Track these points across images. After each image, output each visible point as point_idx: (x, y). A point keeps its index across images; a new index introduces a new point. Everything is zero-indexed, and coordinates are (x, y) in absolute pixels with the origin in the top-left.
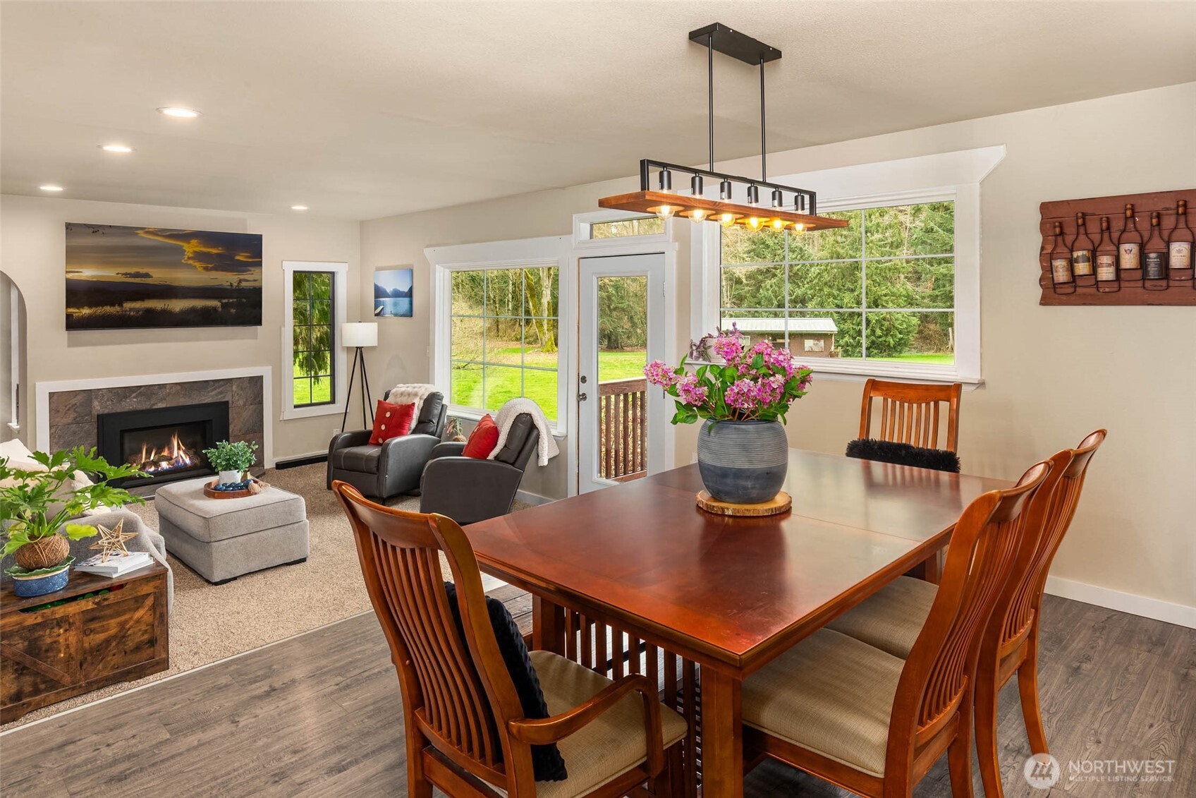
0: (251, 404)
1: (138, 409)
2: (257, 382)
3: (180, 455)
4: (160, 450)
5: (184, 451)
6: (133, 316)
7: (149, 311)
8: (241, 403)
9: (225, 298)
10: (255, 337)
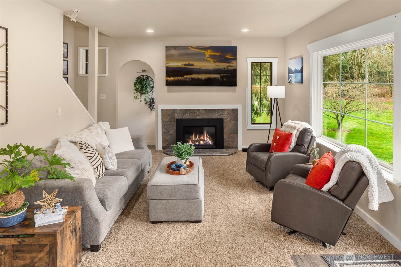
0: (233, 121)
1: (190, 118)
2: (235, 111)
3: (207, 140)
4: (199, 137)
5: (209, 138)
6: (188, 81)
7: (193, 79)
8: (229, 120)
9: (221, 74)
10: (235, 91)
